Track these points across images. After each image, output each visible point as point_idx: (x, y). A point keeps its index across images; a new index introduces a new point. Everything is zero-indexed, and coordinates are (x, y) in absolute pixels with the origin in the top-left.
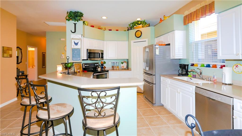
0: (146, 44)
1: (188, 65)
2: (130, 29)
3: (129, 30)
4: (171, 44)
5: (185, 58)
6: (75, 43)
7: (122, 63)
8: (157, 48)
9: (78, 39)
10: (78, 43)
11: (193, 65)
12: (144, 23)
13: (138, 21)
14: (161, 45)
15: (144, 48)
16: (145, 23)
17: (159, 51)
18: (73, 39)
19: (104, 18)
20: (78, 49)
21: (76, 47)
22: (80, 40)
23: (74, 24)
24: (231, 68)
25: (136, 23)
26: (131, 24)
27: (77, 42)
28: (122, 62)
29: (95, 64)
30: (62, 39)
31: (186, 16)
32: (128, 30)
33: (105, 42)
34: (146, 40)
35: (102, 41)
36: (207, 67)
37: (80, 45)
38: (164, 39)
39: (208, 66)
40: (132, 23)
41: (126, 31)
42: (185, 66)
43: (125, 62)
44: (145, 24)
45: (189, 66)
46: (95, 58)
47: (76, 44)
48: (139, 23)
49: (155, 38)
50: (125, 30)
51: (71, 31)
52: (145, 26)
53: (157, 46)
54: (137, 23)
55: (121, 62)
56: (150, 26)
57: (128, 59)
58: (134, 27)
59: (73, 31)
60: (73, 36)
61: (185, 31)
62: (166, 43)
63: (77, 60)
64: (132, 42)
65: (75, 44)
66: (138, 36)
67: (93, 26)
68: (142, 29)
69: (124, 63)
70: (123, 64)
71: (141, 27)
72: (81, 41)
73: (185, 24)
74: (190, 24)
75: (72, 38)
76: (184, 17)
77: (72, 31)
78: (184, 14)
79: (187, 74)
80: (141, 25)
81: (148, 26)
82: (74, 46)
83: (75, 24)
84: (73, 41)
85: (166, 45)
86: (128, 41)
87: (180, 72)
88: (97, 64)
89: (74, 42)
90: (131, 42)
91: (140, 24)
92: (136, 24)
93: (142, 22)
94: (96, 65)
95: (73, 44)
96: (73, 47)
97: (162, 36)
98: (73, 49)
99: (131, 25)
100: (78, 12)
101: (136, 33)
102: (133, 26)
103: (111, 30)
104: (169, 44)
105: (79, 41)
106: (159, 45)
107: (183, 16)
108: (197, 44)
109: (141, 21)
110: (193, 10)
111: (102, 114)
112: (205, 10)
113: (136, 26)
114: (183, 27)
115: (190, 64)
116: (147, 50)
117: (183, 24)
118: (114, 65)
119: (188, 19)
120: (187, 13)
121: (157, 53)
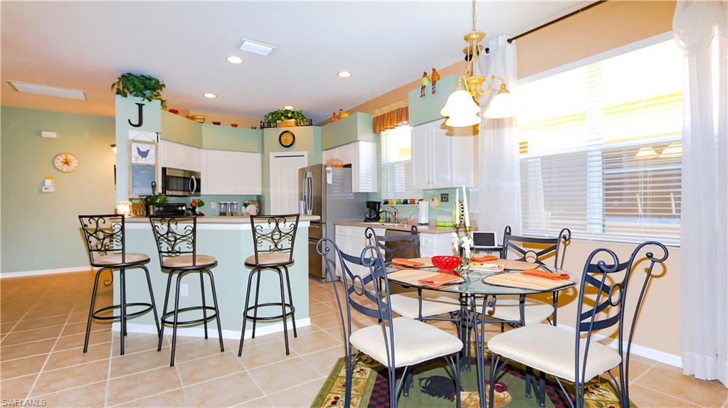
0: (304, 163)
1: (379, 203)
2: (266, 125)
3: (264, 127)
4: (353, 166)
5: (376, 191)
6: (140, 152)
7: (246, 205)
8: (329, 172)
9: (148, 143)
10: (148, 151)
11: (386, 203)
12: (300, 117)
13: (287, 111)
14: (336, 166)
15: (300, 170)
16: (303, 116)
17: (333, 179)
18: (133, 141)
19: (210, 96)
20: (149, 166)
21: (142, 161)
22: (154, 146)
23: (137, 106)
24: (428, 202)
25: (282, 115)
26: (269, 115)
27: (145, 150)
28: (246, 202)
29: (178, 207)
30: (45, 134)
31: (377, 118)
32: (262, 128)
33: (203, 151)
34: (305, 153)
35: (197, 150)
36: (404, 203)
37: (153, 158)
38: (340, 155)
39: (406, 202)
40: (273, 114)
41: (255, 128)
42: (375, 203)
43: (253, 202)
44: (302, 119)
45: (382, 204)
46: (185, 190)
47: (144, 154)
48: (290, 115)
49: (322, 151)
50: (254, 126)
51: (129, 120)
52: (302, 124)
53: (328, 169)
54: (286, 114)
55: (242, 204)
56: (311, 125)
57: (260, 194)
58: (276, 122)
59: (136, 123)
60: (134, 133)
61: (375, 144)
62: (345, 164)
64: (272, 155)
65: (139, 154)
66: (287, 143)
67: (175, 112)
68: (294, 130)
69: (249, 204)
70: (249, 207)
71: (293, 124)
72: (157, 147)
73: (375, 131)
74: (382, 133)
75: (131, 138)
76: (374, 119)
77: (133, 123)
78: (373, 113)
79: (377, 219)
80: (293, 120)
81: (308, 123)
82: (137, 158)
83: (140, 106)
84: (134, 146)
85: (345, 166)
86: (263, 153)
87: (368, 215)
88: (182, 207)
89: (137, 150)
90: (269, 156)
91: (291, 118)
92: (282, 118)
93: (296, 113)
94: (180, 208)
95: (135, 153)
96: (133, 161)
97: (337, 149)
98: (133, 166)
99: (270, 118)
100: (150, 79)
101: (282, 138)
102: (273, 119)
103: (219, 124)
104: (349, 166)
106: (333, 166)
107: (373, 117)
109: (293, 112)
110: (386, 110)
111: (279, 247)
112: (401, 115)
113: (283, 121)
114: (371, 136)
115: (383, 202)
116: (308, 176)
117: (371, 131)
118: (227, 208)
119: (380, 124)
120: (378, 113)
121: (329, 181)
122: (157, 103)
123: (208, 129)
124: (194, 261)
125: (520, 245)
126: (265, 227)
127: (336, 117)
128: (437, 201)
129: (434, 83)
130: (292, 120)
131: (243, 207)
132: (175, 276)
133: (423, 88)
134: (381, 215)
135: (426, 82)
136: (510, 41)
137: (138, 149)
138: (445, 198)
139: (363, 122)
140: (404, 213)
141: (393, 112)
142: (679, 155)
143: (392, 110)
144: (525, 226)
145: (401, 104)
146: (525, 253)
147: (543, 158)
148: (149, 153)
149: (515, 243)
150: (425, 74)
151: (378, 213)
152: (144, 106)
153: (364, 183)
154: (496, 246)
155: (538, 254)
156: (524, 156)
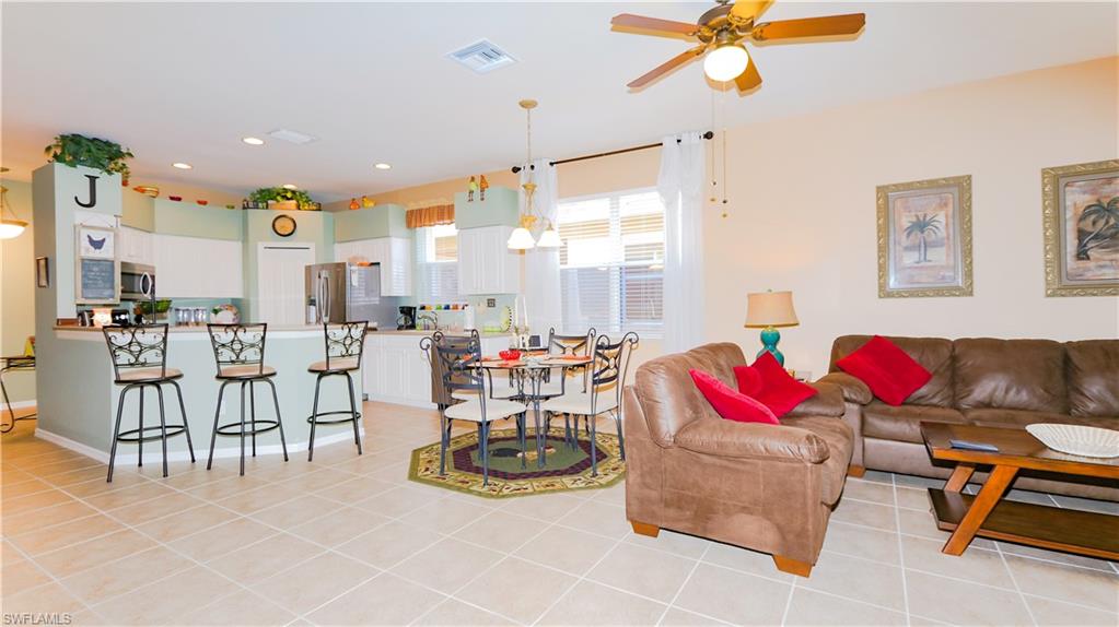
0: (311, 258)
1: (415, 308)
2: (251, 205)
3: (248, 208)
4: (382, 264)
5: (409, 294)
6: (92, 242)
7: (216, 312)
8: (354, 272)
9: (106, 229)
10: (104, 240)
11: (423, 308)
12: (304, 199)
13: (286, 190)
14: (361, 265)
15: (306, 267)
16: (308, 198)
17: (359, 280)
18: (82, 226)
19: (181, 166)
20: (105, 260)
22: (112, 234)
23: (89, 179)
24: (474, 308)
25: (278, 194)
26: (258, 191)
27: (100, 239)
28: (218, 308)
31: (412, 212)
32: (244, 208)
34: (312, 246)
35: (147, 235)
36: (445, 309)
37: (111, 250)
38: (362, 251)
39: (447, 308)
40: (263, 191)
41: (234, 208)
42: (411, 308)
43: (226, 307)
44: (307, 202)
45: (418, 310)
46: (133, 292)
47: (98, 245)
48: (289, 195)
49: (334, 243)
50: (232, 204)
51: (76, 198)
52: (306, 207)
53: (353, 268)
54: (284, 195)
55: (211, 310)
56: (320, 210)
57: (240, 297)
58: (267, 202)
59: (87, 202)
60: (83, 216)
61: (409, 241)
62: (372, 262)
63: (101, 298)
64: (260, 246)
65: (92, 245)
66: (285, 231)
68: (294, 214)
69: (221, 310)
70: (221, 314)
71: (294, 208)
72: (116, 236)
73: (408, 227)
74: (418, 229)
75: (77, 222)
76: (408, 212)
77: (82, 202)
78: (406, 206)
79: (413, 326)
80: (294, 202)
81: (315, 208)
82: (87, 250)
83: (93, 179)
84: (84, 233)
85: (372, 264)
86: (245, 241)
87: (402, 322)
90: (256, 246)
91: (291, 199)
92: (279, 198)
93: (298, 194)
95: (85, 243)
96: (84, 254)
98: (83, 260)
99: (259, 195)
102: (265, 197)
103: (179, 199)
104: (377, 264)
105: (109, 236)
106: (357, 265)
107: (406, 209)
108: (429, 267)
109: (294, 193)
110: (424, 205)
111: (350, 352)
112: (444, 213)
113: (278, 201)
114: (403, 230)
115: (418, 308)
116: (323, 276)
117: (404, 224)
118: (189, 316)
119: (415, 219)
120: (413, 206)
121: (355, 283)
122: (118, 176)
123: (163, 206)
124: (261, 370)
125: (561, 342)
126: (338, 332)
127: (355, 204)
128: (484, 305)
129: (482, 191)
130: (291, 202)
131: (213, 314)
132: (248, 384)
133: (471, 192)
134: (417, 321)
135: (473, 186)
136: (552, 164)
137: (89, 237)
138: (491, 303)
139: (395, 215)
140: (445, 319)
141: (434, 208)
142: (661, 267)
143: (431, 206)
144: (565, 328)
145: (444, 202)
146: (564, 349)
147: (580, 270)
148: (105, 244)
149: (557, 341)
150: (473, 179)
151: (413, 321)
152: (97, 180)
153: (397, 284)
154: (542, 347)
155: (574, 349)
156: (563, 267)
